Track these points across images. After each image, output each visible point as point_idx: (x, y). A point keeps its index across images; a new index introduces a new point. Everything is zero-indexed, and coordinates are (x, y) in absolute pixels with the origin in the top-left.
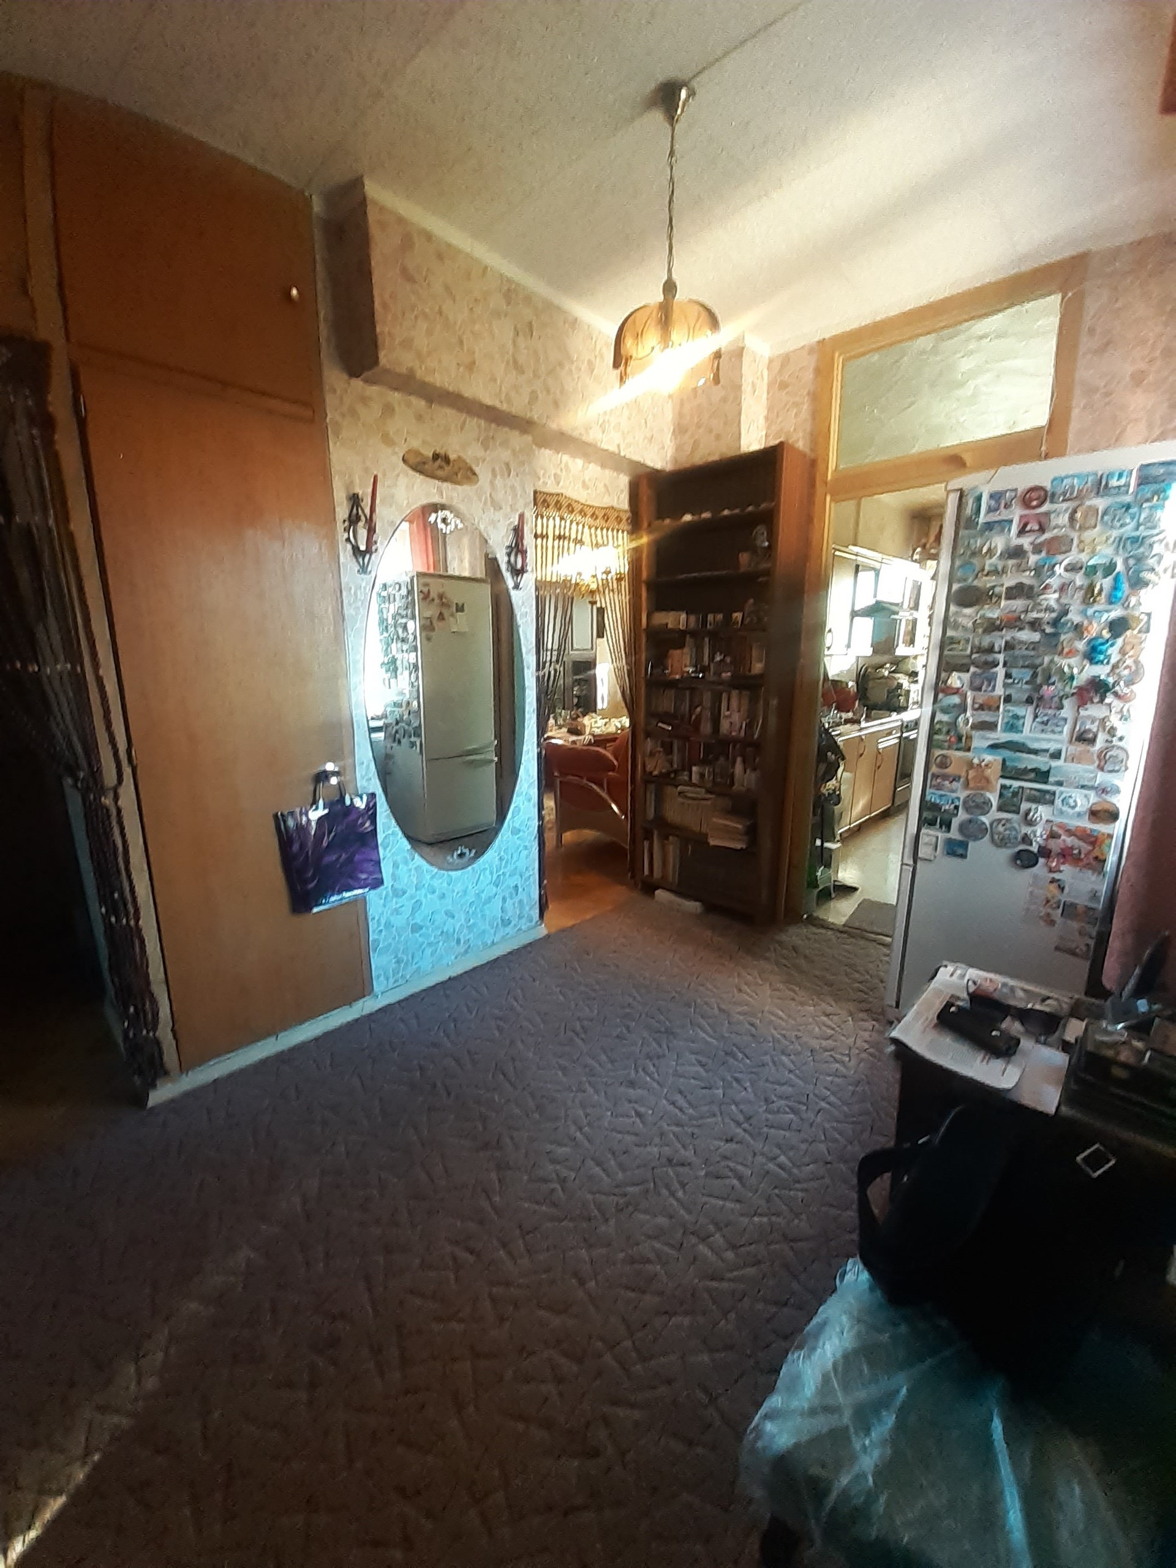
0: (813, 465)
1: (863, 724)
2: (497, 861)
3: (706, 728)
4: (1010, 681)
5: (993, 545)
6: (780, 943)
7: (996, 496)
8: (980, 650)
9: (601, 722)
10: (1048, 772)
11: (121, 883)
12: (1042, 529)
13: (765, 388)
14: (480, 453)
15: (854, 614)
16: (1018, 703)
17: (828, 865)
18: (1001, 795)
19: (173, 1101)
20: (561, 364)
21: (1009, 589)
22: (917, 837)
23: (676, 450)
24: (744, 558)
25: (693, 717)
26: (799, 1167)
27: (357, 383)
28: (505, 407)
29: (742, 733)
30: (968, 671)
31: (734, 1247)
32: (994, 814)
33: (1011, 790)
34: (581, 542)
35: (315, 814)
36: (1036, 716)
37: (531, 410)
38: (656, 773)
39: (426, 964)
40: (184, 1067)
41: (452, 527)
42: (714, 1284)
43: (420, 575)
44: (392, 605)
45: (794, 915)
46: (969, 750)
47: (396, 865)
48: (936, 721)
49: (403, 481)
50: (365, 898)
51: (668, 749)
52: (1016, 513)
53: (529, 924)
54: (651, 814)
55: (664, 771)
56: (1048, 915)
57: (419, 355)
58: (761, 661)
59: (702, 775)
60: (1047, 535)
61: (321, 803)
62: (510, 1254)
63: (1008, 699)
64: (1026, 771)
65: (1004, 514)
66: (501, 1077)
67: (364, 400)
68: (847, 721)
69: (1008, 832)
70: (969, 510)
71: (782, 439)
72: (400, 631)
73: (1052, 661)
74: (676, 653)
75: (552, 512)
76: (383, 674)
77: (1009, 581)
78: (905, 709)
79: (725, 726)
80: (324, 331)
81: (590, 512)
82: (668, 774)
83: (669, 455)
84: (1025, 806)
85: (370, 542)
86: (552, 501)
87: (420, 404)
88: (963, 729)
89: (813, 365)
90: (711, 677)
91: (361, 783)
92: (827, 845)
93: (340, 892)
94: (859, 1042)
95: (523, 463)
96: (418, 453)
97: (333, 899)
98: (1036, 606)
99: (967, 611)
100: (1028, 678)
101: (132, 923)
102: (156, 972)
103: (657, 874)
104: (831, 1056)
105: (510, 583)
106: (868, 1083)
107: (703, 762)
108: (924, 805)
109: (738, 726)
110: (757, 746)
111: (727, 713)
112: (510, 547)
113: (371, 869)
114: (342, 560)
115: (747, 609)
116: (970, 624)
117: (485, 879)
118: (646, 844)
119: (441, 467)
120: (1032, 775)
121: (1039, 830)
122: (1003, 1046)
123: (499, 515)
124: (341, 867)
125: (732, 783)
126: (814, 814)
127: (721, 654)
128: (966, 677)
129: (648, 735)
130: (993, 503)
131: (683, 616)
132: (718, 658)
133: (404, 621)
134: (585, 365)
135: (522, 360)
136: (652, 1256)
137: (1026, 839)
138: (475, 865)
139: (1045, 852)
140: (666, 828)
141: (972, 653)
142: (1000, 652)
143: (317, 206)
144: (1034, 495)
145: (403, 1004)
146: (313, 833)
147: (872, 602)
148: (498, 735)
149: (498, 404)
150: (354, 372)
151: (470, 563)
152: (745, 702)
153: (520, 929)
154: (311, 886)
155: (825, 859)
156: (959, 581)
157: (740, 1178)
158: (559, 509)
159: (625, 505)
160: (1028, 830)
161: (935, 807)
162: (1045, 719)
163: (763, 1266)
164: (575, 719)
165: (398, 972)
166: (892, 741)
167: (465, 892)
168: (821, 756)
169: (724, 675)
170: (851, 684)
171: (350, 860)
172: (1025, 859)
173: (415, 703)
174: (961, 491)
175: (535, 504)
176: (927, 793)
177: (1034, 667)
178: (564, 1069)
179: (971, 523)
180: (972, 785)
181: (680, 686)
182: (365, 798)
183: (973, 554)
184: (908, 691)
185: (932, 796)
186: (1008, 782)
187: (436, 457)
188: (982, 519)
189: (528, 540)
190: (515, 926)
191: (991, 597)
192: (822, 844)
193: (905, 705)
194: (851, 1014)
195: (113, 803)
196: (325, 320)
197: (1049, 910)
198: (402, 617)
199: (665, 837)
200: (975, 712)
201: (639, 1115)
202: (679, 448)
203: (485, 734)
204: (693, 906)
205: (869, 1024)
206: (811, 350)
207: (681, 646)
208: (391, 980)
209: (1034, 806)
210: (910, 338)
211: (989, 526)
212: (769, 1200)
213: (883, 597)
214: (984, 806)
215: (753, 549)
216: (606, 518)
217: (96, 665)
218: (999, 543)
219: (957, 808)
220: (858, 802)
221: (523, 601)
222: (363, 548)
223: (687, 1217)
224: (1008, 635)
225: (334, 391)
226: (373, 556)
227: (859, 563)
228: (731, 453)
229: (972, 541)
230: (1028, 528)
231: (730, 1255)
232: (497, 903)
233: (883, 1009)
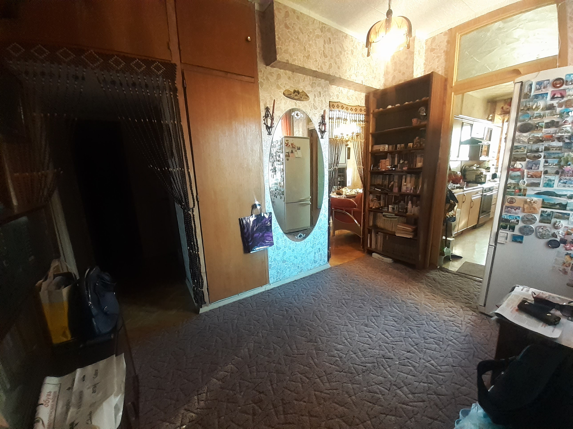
0: (446, 81)
1: (465, 189)
2: (312, 239)
3: (396, 190)
4: (547, 164)
5: (538, 105)
6: (428, 277)
7: (539, 83)
8: (531, 151)
9: (349, 191)
10: (566, 205)
11: (193, 239)
12: (562, 97)
13: (424, 52)
14: (310, 89)
15: (461, 143)
16: (551, 174)
17: (448, 247)
18: (541, 215)
19: (206, 312)
20: (341, 52)
21: (546, 123)
22: (497, 234)
23: (385, 81)
24: (414, 121)
25: (390, 186)
26: (440, 366)
27: (269, 68)
28: (320, 71)
29: (412, 191)
30: (525, 161)
31: (413, 393)
32: (537, 223)
33: (547, 213)
34: (346, 120)
35: (252, 219)
36: (560, 180)
37: (329, 71)
38: (374, 208)
39: (287, 274)
40: (210, 302)
41: (300, 117)
42: (404, 406)
43: (285, 137)
44: (275, 149)
45: (433, 266)
46: (525, 195)
47: (278, 239)
48: (508, 183)
49: (283, 101)
50: (267, 249)
51: (379, 198)
52: (550, 90)
53: (324, 263)
54: (371, 224)
55: (377, 207)
56: (564, 269)
57: (291, 56)
58: (420, 162)
59: (393, 209)
60: (565, 99)
61: (254, 215)
62: (322, 381)
63: (546, 172)
64: (555, 205)
65: (544, 91)
66: (315, 316)
67: (271, 74)
68: (457, 188)
69: (544, 232)
70: (526, 90)
71: (432, 71)
72: (277, 157)
73: (568, 155)
74: (383, 161)
75: (336, 109)
76: (271, 173)
77: (547, 120)
78: (484, 183)
79: (404, 189)
80: (258, 50)
81: (350, 108)
82: (378, 208)
83: (382, 83)
84: (553, 220)
85: (272, 123)
86: (336, 105)
87: (289, 73)
88: (522, 186)
89: (446, 40)
90: (398, 169)
91: (267, 209)
92: (448, 239)
93: (259, 247)
94: (466, 319)
95: (325, 92)
96: (288, 91)
97: (257, 249)
98: (561, 131)
99: (525, 134)
100: (556, 163)
101: (197, 252)
102: (203, 270)
103: (373, 246)
104: (453, 324)
105: (320, 136)
106: (471, 336)
107: (395, 203)
108: (501, 219)
109: (410, 189)
110: (418, 196)
111: (405, 184)
112: (320, 123)
113: (270, 239)
114: (262, 130)
115: (415, 141)
116: (526, 140)
117: (309, 245)
118: (369, 235)
119: (296, 95)
120: (558, 206)
121: (561, 231)
122: (552, 320)
123: (316, 111)
124: (260, 238)
125: (407, 212)
126: (443, 225)
127: (403, 160)
128: (524, 163)
129: (371, 193)
130: (538, 86)
131: (387, 146)
132: (401, 162)
133: (279, 154)
134: (350, 52)
135: (326, 52)
136: (378, 391)
137: (554, 235)
138: (305, 240)
139: (564, 241)
140: (377, 229)
141: (527, 152)
142: (542, 152)
143: (257, 7)
144: (558, 82)
145: (280, 288)
146: (251, 225)
147: (469, 138)
148: (312, 194)
149: (317, 70)
150: (267, 64)
151: (302, 132)
152: (413, 179)
153: (321, 265)
154: (250, 244)
155: (447, 244)
156: (520, 121)
157: (414, 367)
158: (338, 108)
159: (363, 103)
160: (556, 231)
161: (507, 221)
162: (565, 181)
163: (425, 403)
164: (339, 189)
165: (278, 276)
166: (478, 196)
167: (301, 249)
168: (448, 201)
169: (404, 168)
170: (458, 173)
171: (263, 236)
172: (553, 244)
173: (282, 183)
174: (522, 82)
175: (330, 106)
176: (503, 214)
177: (560, 158)
178: (339, 317)
179: (527, 96)
180: (526, 211)
181: (384, 174)
182: (268, 214)
183: (528, 109)
184: (486, 175)
185: (505, 216)
186: (545, 210)
187: (295, 91)
188: (533, 93)
189: (327, 120)
190: (319, 263)
191: (537, 127)
192: (446, 238)
193: (484, 181)
194: (462, 308)
195: (192, 213)
196: (259, 47)
197: (566, 268)
198: (279, 152)
199: (377, 233)
200: (528, 179)
201: (370, 337)
202: (386, 80)
203: (307, 195)
204: (389, 260)
205: (471, 313)
206: (445, 34)
207: (385, 158)
208: (275, 279)
209: (558, 220)
210: (492, 23)
211: (536, 96)
212: (427, 377)
213: (475, 135)
214: (533, 220)
215: (419, 117)
216: (356, 110)
217: (188, 168)
218: (541, 104)
219: (518, 221)
220: (462, 221)
221: (324, 143)
222: (269, 125)
223: (392, 379)
224: (546, 144)
225: (261, 71)
226: (273, 128)
227: (463, 121)
228: (409, 79)
229: (527, 103)
230: (556, 96)
231: (410, 396)
232: (312, 254)
233: (477, 307)
